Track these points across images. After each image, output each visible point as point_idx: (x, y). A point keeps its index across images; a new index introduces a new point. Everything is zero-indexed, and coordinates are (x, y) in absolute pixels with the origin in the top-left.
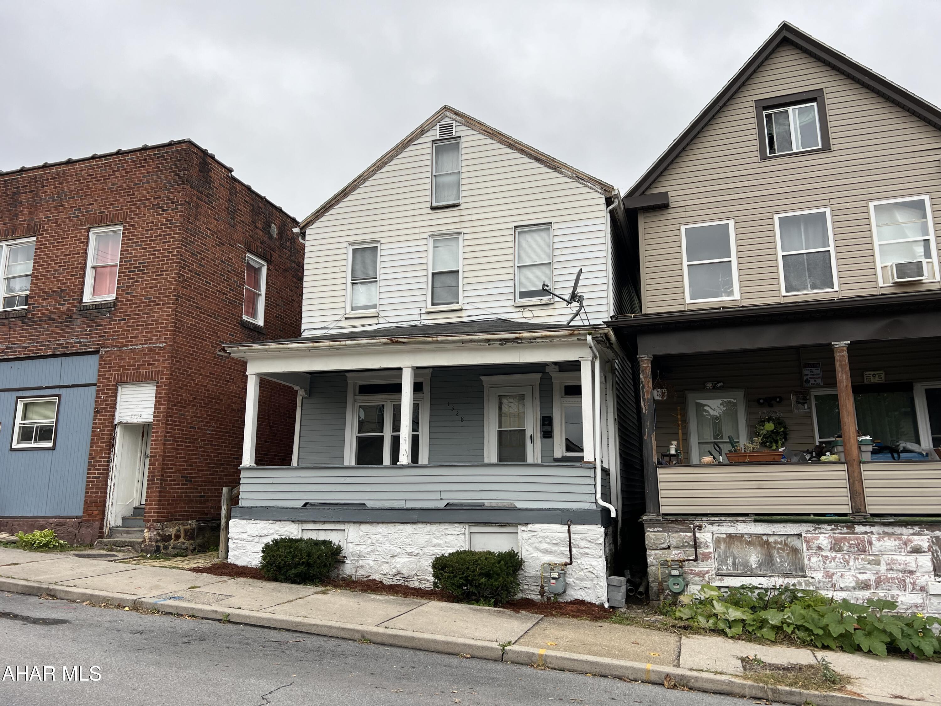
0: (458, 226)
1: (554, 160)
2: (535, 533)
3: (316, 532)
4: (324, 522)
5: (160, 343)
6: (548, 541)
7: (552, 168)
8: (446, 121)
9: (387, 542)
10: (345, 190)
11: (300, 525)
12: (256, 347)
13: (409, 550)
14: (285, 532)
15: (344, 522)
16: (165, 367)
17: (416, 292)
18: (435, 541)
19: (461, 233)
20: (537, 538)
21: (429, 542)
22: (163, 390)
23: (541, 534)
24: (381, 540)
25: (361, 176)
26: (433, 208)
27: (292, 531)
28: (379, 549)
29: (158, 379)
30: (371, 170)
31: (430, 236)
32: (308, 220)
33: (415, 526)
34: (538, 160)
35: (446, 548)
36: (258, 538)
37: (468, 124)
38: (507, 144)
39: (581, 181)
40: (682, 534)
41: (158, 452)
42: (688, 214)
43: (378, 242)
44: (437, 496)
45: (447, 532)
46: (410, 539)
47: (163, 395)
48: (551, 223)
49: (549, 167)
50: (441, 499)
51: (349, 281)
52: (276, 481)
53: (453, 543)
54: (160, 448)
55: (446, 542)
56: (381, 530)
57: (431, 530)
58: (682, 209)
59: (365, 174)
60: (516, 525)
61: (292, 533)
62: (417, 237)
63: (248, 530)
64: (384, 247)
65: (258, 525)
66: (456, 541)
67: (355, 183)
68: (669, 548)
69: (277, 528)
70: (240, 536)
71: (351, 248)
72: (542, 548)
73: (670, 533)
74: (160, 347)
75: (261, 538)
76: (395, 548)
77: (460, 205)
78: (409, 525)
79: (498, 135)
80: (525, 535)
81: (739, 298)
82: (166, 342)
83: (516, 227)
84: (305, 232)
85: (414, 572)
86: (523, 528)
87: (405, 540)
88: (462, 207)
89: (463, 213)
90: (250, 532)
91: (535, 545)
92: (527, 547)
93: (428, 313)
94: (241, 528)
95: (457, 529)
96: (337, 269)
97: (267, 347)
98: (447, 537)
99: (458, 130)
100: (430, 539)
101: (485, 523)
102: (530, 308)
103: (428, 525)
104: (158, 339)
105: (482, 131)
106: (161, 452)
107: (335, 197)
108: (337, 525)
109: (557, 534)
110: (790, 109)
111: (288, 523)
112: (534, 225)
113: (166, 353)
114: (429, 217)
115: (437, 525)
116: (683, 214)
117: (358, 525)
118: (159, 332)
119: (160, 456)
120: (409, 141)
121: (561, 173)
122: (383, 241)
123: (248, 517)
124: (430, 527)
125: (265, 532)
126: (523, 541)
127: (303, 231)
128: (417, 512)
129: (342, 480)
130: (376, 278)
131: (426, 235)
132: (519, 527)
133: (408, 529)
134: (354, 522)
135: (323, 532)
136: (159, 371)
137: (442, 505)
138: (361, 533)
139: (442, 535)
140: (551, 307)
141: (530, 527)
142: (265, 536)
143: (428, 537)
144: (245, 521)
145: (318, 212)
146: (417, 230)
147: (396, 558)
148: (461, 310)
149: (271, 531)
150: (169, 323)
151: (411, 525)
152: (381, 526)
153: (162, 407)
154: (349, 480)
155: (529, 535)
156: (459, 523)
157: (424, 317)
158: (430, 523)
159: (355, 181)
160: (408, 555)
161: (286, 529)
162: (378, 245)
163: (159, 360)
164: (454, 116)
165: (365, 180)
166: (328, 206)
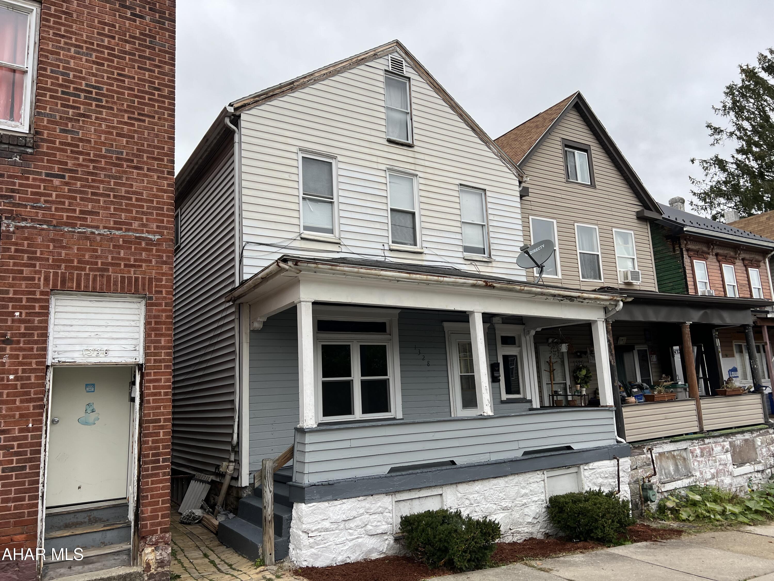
0: (413, 167)
1: (484, 134)
2: (595, 470)
3: (409, 502)
4: (421, 489)
5: (148, 232)
6: (602, 475)
7: (483, 141)
8: (396, 56)
9: (483, 500)
10: (293, 83)
11: (393, 496)
12: (342, 268)
13: (504, 504)
14: (378, 508)
15: (441, 486)
16: (163, 274)
17: (378, 226)
18: (523, 491)
19: (416, 175)
20: (595, 474)
21: (518, 493)
22: (163, 311)
23: (599, 471)
24: (478, 499)
25: (312, 75)
26: (390, 141)
27: (386, 506)
28: (477, 509)
29: (150, 292)
30: (323, 72)
31: (388, 169)
32: (245, 102)
33: (506, 479)
34: (473, 130)
35: (531, 497)
36: (344, 523)
37: (417, 70)
38: (450, 104)
39: (503, 161)
40: (641, 456)
41: (163, 414)
42: (533, 208)
43: (335, 158)
44: (514, 446)
45: (531, 480)
46: (504, 493)
47: (164, 319)
48: (485, 190)
49: (481, 139)
50: (520, 448)
51: (301, 195)
52: (355, 443)
53: (536, 490)
54: (165, 407)
55: (531, 490)
56: (477, 488)
57: (519, 480)
58: (529, 203)
59: (317, 75)
60: (578, 466)
61: (386, 508)
62: (375, 166)
63: (331, 515)
64: (341, 165)
65: (344, 506)
66: (538, 488)
67: (305, 80)
68: (636, 469)
69: (368, 505)
70: (319, 526)
71: (301, 155)
72: (599, 482)
73: (636, 457)
74: (151, 240)
75: (347, 522)
76: (491, 505)
77: (413, 147)
78: (501, 478)
79: (443, 92)
80: (587, 473)
81: (561, 278)
82: (161, 234)
83: (461, 185)
84: (239, 116)
85: (508, 527)
86: (586, 468)
87: (500, 494)
88: (416, 149)
89: (417, 155)
90: (334, 518)
91: (593, 481)
92: (588, 483)
93: (391, 250)
94: (320, 514)
95: (539, 476)
96: (286, 176)
97: (356, 270)
98: (531, 485)
99: (408, 71)
100: (518, 490)
101: (558, 468)
102: (477, 263)
103: (517, 476)
104: (144, 225)
105: (428, 82)
106: (168, 414)
107: (281, 86)
108: (433, 490)
109: (608, 468)
110: (576, 152)
111: (382, 496)
112: (473, 187)
113: (164, 251)
114: (386, 149)
115: (524, 475)
116: (530, 207)
117: (454, 486)
118: (143, 213)
119: (165, 420)
120: (362, 59)
121: (490, 148)
122: (339, 158)
123: (330, 497)
124: (518, 478)
125: (354, 513)
126: (585, 479)
127: (238, 113)
128: (508, 464)
129: (430, 436)
130: (333, 199)
131: (384, 167)
132: (581, 467)
133: (501, 482)
134: (451, 484)
135: (417, 500)
136: (150, 280)
137: (519, 454)
138: (459, 495)
139: (528, 484)
140: (490, 265)
141: (591, 465)
142: (355, 518)
143: (517, 488)
144: (326, 504)
145: (259, 96)
146: (374, 159)
147: (493, 515)
148: (421, 253)
149: (362, 511)
150: (164, 203)
151: (504, 478)
152: (477, 483)
153: (163, 339)
154: (438, 436)
155: (590, 473)
156: (539, 470)
157: (388, 254)
158: (517, 474)
159: (305, 77)
160: (503, 510)
161: (379, 504)
162: (333, 162)
163: (150, 261)
164: (404, 55)
165: (316, 81)
166: (271, 93)
